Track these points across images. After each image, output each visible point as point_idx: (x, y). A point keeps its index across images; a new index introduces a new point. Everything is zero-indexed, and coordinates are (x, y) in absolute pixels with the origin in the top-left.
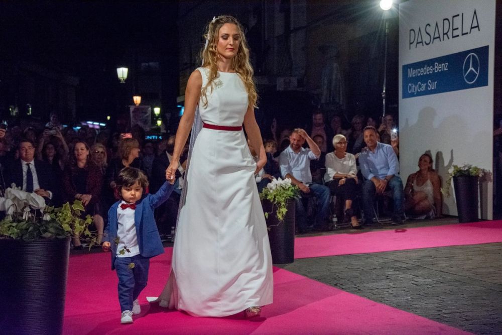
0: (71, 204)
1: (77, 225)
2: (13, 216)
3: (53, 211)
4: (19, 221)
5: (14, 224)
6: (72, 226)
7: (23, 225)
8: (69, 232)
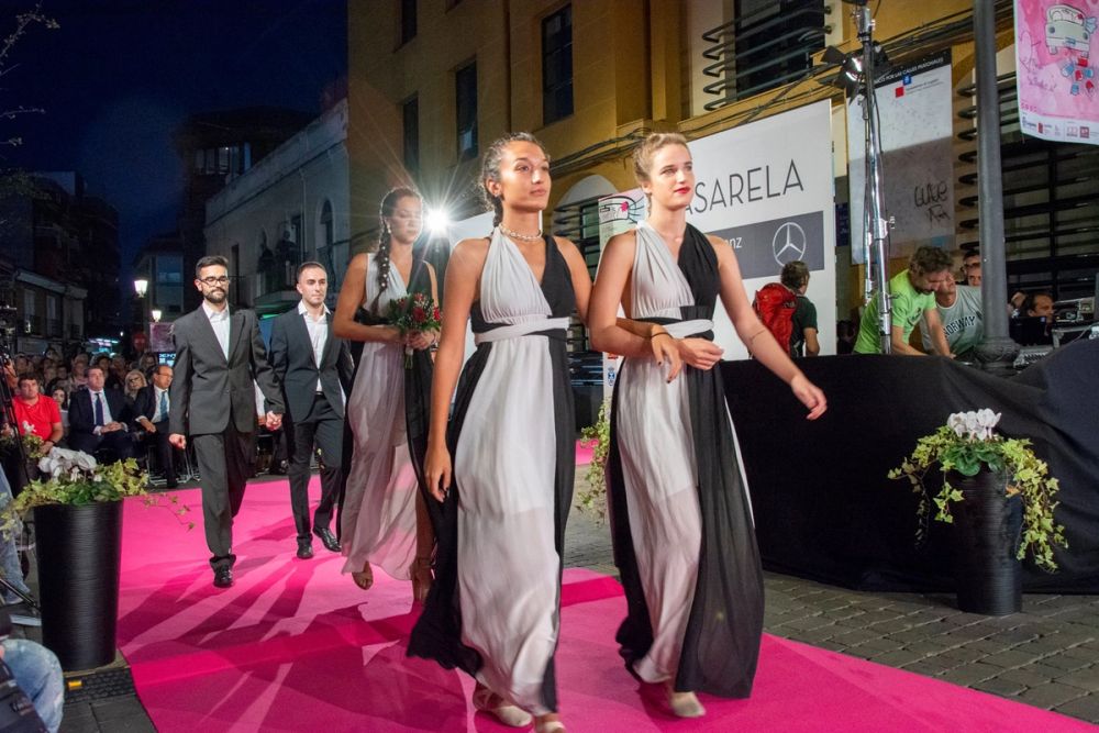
0: (123, 462)
1: (130, 484)
2: (59, 478)
3: (102, 470)
4: (68, 483)
5: (62, 487)
6: (125, 485)
7: (72, 488)
8: (122, 493)
